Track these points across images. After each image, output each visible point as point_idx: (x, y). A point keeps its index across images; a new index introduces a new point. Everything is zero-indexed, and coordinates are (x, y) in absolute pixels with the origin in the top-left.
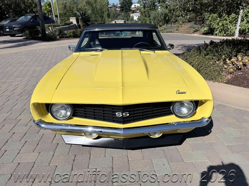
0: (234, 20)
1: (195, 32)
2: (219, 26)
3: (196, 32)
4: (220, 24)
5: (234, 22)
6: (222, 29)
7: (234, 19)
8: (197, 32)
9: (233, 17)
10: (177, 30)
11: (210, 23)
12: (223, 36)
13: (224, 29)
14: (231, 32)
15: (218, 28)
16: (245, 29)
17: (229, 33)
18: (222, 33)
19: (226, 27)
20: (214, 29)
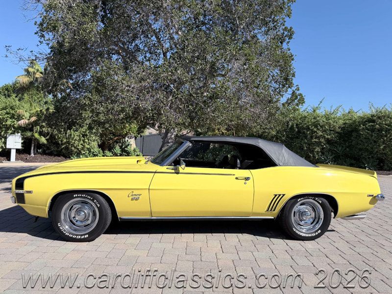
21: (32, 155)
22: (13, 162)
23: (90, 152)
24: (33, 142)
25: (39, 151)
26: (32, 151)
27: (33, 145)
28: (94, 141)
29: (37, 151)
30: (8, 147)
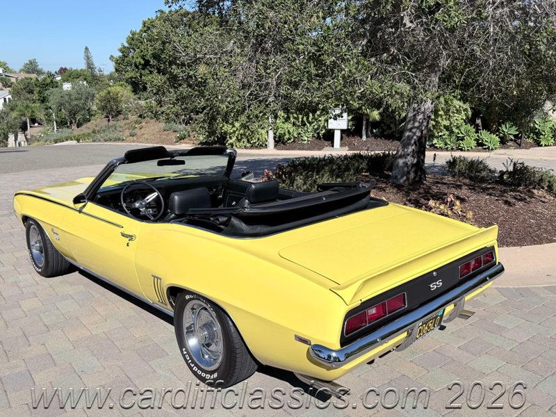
1: (182, 141)
2: (234, 129)
3: (183, 139)
6: (241, 135)
8: (186, 140)
10: (132, 135)
12: (246, 147)
13: (244, 135)
14: (258, 139)
15: (234, 132)
16: (284, 133)
17: (255, 143)
18: (244, 142)
20: (224, 133)
21: (364, 138)
22: (337, 149)
23: (452, 132)
24: (364, 118)
25: (374, 131)
26: (364, 132)
27: (364, 122)
28: (458, 112)
29: (372, 132)
30: (330, 127)
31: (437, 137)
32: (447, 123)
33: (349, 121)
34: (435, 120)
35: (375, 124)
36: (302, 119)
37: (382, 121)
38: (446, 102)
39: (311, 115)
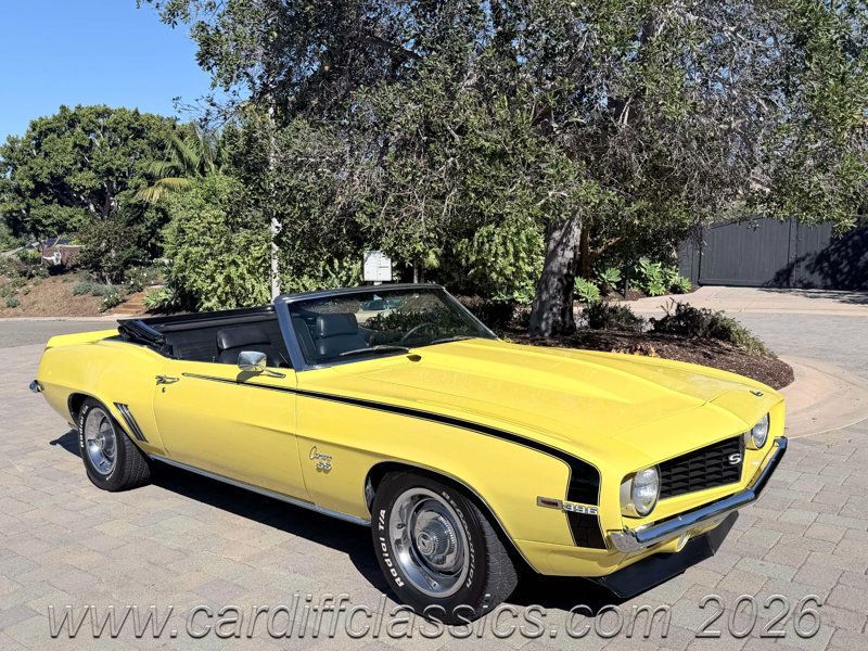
0: (260, 266)
1: (112, 309)
2: (215, 285)
3: (115, 306)
4: (220, 279)
5: (261, 270)
6: (227, 294)
7: (259, 262)
8: (120, 307)
9: (256, 254)
10: (12, 306)
11: (180, 275)
14: (255, 299)
15: (215, 290)
17: (250, 305)
18: (230, 305)
19: (240, 285)
20: (197, 292)
27: (415, 271)
30: (367, 278)
31: (518, 289)
32: (530, 269)
33: (393, 269)
34: (514, 265)
35: (431, 274)
36: (324, 268)
37: (440, 269)
38: (528, 240)
39: (336, 261)
